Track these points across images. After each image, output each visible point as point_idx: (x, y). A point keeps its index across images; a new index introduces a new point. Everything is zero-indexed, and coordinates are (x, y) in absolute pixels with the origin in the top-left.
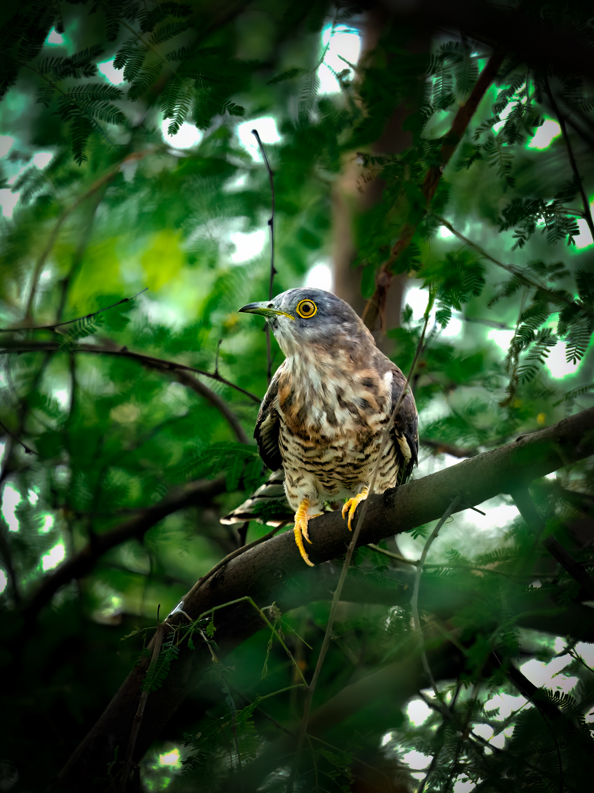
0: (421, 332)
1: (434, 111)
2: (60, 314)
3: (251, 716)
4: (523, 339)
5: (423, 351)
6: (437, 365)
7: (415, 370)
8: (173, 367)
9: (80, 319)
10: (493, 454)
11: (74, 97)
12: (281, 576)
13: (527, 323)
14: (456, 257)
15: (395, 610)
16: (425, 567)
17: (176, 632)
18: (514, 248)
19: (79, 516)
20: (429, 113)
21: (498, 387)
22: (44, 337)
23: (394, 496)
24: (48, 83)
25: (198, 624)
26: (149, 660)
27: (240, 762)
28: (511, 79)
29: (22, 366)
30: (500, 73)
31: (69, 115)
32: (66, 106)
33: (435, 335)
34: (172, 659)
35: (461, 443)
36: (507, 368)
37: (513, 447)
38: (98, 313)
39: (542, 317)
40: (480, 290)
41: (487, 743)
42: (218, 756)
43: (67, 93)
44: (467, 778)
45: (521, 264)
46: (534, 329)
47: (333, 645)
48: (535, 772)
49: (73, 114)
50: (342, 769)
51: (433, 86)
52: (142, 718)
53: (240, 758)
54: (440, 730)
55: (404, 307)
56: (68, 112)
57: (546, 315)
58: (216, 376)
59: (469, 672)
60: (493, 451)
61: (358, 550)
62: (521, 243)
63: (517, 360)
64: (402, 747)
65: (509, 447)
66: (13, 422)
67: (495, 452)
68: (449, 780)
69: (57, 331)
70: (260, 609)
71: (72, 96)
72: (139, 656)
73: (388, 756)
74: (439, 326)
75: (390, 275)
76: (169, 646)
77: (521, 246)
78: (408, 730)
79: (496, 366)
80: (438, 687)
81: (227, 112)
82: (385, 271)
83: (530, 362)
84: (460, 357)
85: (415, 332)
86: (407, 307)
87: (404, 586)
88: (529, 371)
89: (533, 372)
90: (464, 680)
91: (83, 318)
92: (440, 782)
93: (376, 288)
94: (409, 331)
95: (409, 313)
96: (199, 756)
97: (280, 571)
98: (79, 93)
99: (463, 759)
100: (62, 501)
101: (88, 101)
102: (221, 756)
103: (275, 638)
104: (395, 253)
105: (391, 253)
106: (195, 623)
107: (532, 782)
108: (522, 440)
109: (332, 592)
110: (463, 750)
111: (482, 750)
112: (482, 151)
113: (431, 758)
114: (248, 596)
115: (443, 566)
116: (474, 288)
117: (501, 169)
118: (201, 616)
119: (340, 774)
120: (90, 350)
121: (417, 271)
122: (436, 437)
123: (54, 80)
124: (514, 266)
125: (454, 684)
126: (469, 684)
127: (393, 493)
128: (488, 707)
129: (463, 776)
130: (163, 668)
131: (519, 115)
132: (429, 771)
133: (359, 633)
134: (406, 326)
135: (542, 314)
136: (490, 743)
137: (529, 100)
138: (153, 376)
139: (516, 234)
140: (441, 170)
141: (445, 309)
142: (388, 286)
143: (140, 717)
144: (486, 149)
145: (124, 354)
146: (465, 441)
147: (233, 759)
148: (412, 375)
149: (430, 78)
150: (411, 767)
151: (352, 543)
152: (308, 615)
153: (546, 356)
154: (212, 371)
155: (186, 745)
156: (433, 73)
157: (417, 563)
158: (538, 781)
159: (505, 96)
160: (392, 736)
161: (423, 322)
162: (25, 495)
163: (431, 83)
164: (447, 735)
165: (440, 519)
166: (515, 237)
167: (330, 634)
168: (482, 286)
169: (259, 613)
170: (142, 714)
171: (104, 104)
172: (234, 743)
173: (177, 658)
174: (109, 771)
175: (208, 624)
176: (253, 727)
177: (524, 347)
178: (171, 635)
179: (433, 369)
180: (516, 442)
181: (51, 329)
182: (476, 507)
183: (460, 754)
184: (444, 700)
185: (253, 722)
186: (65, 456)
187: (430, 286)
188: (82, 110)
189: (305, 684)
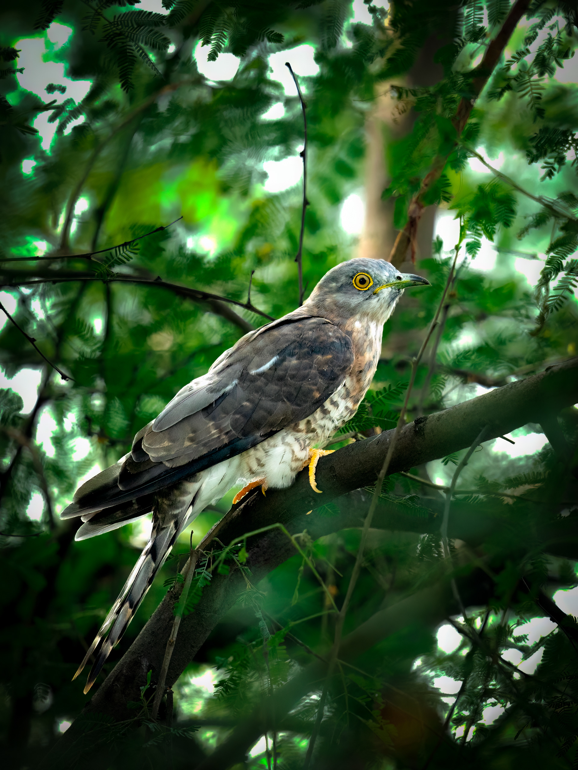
0: (452, 263)
1: (465, 44)
2: (94, 243)
3: (283, 640)
4: (552, 270)
5: (453, 282)
6: (467, 295)
7: (447, 300)
8: (206, 296)
9: (116, 247)
10: (522, 384)
11: (119, 24)
12: (312, 504)
13: (556, 253)
14: (487, 189)
15: (425, 536)
16: (456, 493)
17: (209, 559)
18: (543, 179)
19: (113, 443)
20: (460, 47)
21: (528, 317)
22: (80, 266)
23: (424, 425)
24: (94, 11)
25: (230, 550)
26: (182, 586)
27: (272, 686)
28: (542, 13)
29: (57, 295)
30: (531, 7)
31: (115, 42)
32: (112, 33)
33: (466, 265)
34: (205, 585)
35: (492, 374)
36: (537, 298)
37: (542, 377)
38: (133, 241)
39: (571, 248)
40: (510, 221)
41: (516, 669)
42: (249, 680)
43: (112, 20)
44: (495, 702)
45: (551, 196)
46: (562, 259)
47: (364, 571)
48: (563, 697)
49: (118, 41)
50: (373, 694)
51: (465, 17)
52: (175, 643)
53: (273, 682)
54: (469, 655)
55: (435, 238)
56: (114, 39)
57: (575, 246)
58: (249, 306)
59: (498, 598)
60: (522, 381)
61: (389, 479)
62: (550, 174)
63: (547, 290)
64: (431, 671)
65: (539, 377)
66: (49, 350)
67: (524, 382)
68: (478, 705)
69: (93, 259)
70: (292, 535)
71: (117, 23)
72: (174, 581)
73: (419, 681)
74: (469, 257)
75: (420, 207)
76: (202, 571)
77: (550, 177)
78: (437, 654)
79: (527, 295)
80: (467, 613)
81: (266, 39)
82: (417, 202)
83: (560, 292)
84: (490, 288)
85: (446, 263)
86: (438, 238)
87: (434, 514)
88: (558, 301)
89: (562, 302)
90: (494, 606)
91: (119, 246)
92: (470, 706)
93: (408, 219)
94: (439, 261)
95: (440, 244)
96: (231, 679)
97: (311, 499)
98: (124, 21)
99: (493, 684)
100: (96, 428)
101: (133, 28)
102: (252, 680)
103: (306, 565)
104: (426, 185)
105: (422, 185)
106: (227, 549)
107: (561, 707)
108: (551, 370)
109: (362, 520)
110: (492, 676)
111: (510, 676)
112: (513, 82)
113: (460, 683)
114: (280, 522)
115: (472, 492)
116: (505, 219)
117: (531, 100)
118: (233, 542)
119: (370, 699)
120: (124, 279)
121: (448, 202)
122: (467, 366)
123: (99, 8)
124: (544, 198)
125: (483, 610)
126: (498, 610)
127: (423, 422)
128: (517, 632)
129: (492, 700)
130: (195, 594)
131: (549, 48)
132: (458, 695)
133: (389, 559)
134: (437, 257)
135: (570, 245)
136: (519, 668)
137: (559, 33)
138: (187, 305)
139: (545, 165)
140: (472, 103)
141: (475, 241)
142: (419, 217)
143: (173, 642)
144: (517, 81)
145: (158, 283)
146: (495, 370)
147: (265, 683)
148: (443, 305)
149: (462, 9)
150: (442, 691)
151: (383, 472)
152: (340, 542)
153: (575, 286)
154: (244, 301)
155: (218, 669)
156: (464, 4)
157: (447, 490)
158: (567, 706)
159: (536, 30)
160: (422, 661)
161: (453, 253)
162: (60, 421)
163: (462, 14)
164: (477, 659)
165: (470, 448)
166: (544, 167)
167: (360, 561)
168: (513, 217)
169: (290, 541)
170: (174, 639)
171: (149, 30)
172: (267, 667)
173: (209, 584)
174: (142, 694)
175: (240, 550)
176: (285, 651)
177: (553, 277)
178: (204, 561)
179: (463, 299)
180: (545, 372)
181: (86, 257)
182: (505, 436)
183: (489, 679)
184: (474, 626)
185: (284, 647)
186: (100, 383)
187: (461, 218)
188: (127, 37)
189: (335, 611)
